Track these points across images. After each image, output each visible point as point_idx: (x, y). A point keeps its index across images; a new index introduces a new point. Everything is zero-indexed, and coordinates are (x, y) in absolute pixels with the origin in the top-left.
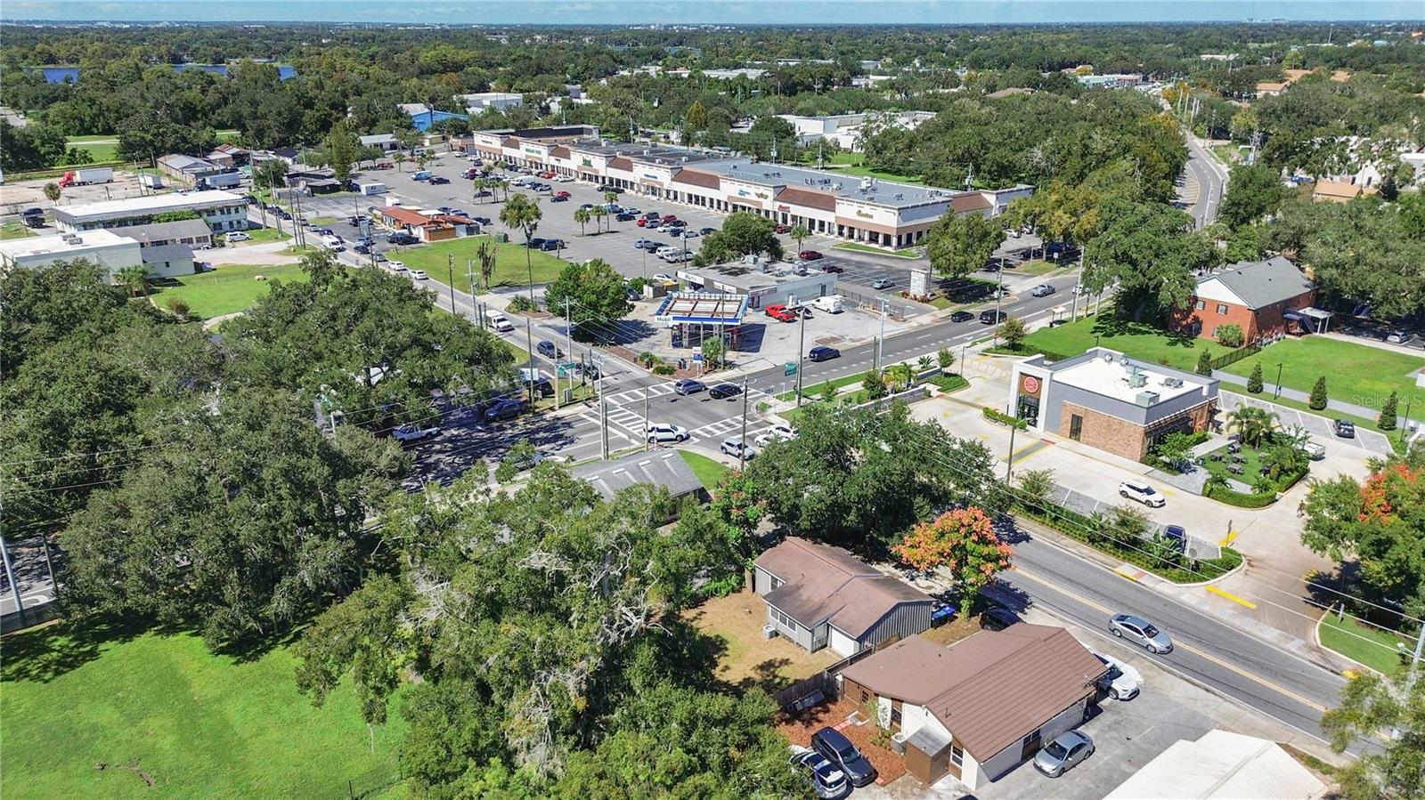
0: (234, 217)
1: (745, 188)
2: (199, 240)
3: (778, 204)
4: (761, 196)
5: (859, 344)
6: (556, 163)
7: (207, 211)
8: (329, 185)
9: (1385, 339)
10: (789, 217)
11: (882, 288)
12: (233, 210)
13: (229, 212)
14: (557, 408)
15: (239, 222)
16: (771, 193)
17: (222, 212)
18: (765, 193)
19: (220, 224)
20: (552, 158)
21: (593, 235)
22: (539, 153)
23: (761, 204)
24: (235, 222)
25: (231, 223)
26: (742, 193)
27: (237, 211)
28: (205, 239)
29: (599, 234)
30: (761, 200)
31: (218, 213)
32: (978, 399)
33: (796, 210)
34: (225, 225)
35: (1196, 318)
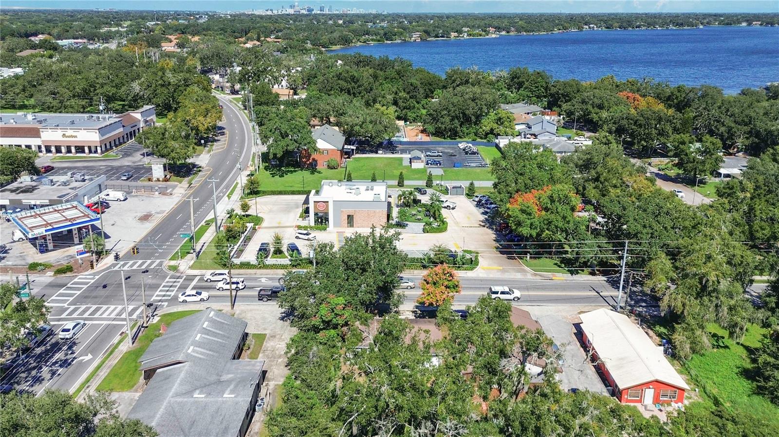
5: (165, 214)
9: (377, 153)
32: (280, 223)
35: (314, 159)
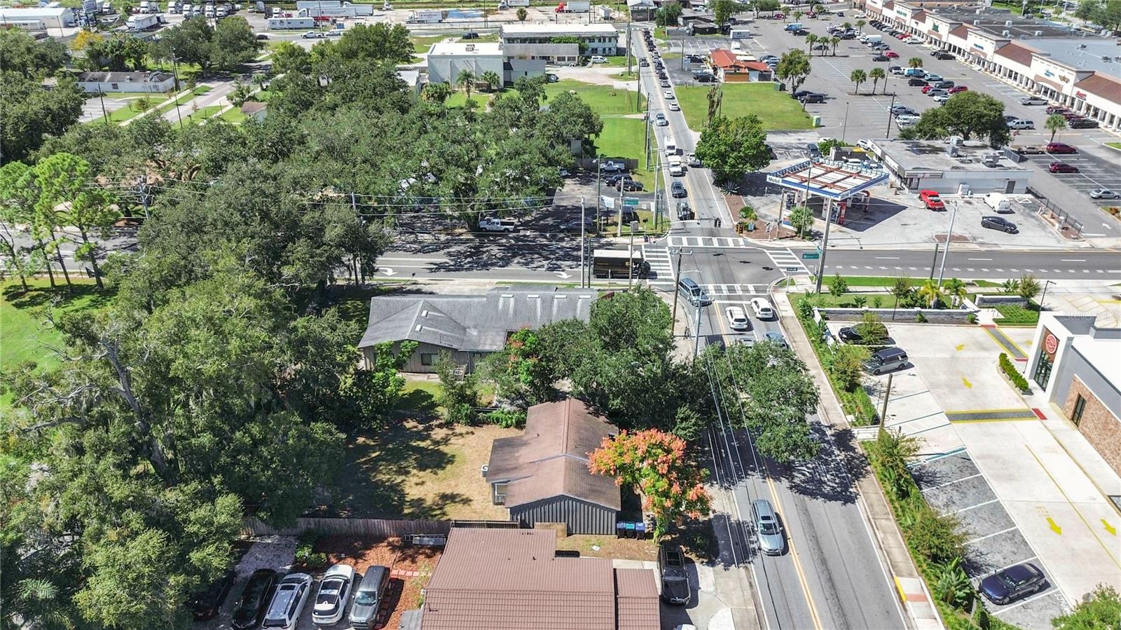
0: (607, 45)
1: (1052, 69)
2: (569, 59)
3: (1077, 89)
4: (1064, 79)
5: (984, 249)
6: (914, 26)
7: (589, 38)
8: (709, 28)
10: (1084, 106)
11: (1100, 197)
12: (607, 39)
13: (604, 41)
14: (619, 235)
15: (610, 49)
16: (1072, 77)
17: (600, 41)
18: (1068, 76)
19: (596, 49)
20: (913, 21)
21: (866, 95)
22: (905, 15)
23: (1060, 87)
24: (607, 49)
25: (604, 49)
26: (1048, 73)
27: (610, 41)
28: (574, 59)
29: (874, 94)
30: (1063, 83)
31: (597, 41)
33: (1093, 99)
34: (600, 50)
